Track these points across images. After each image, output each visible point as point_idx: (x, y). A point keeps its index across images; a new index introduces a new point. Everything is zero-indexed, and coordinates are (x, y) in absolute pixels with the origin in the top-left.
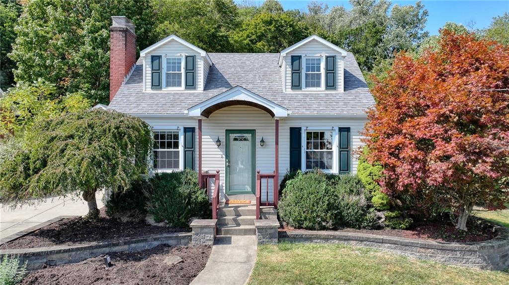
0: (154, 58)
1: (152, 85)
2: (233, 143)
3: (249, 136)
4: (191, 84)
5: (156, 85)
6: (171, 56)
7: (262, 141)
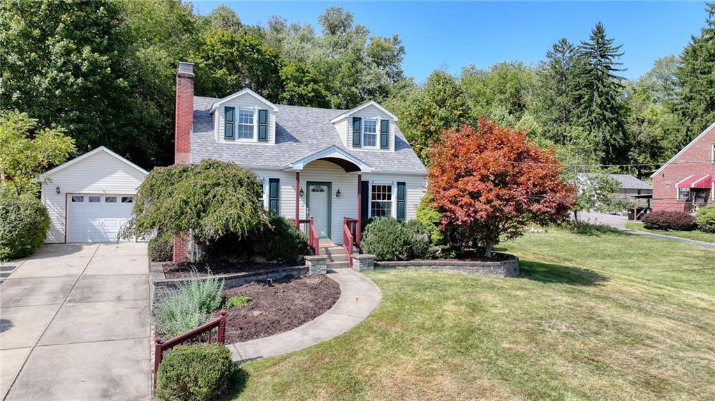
0: (227, 109)
1: (226, 136)
2: (311, 193)
3: (325, 188)
4: (263, 137)
5: (229, 135)
6: (243, 108)
7: (338, 192)
